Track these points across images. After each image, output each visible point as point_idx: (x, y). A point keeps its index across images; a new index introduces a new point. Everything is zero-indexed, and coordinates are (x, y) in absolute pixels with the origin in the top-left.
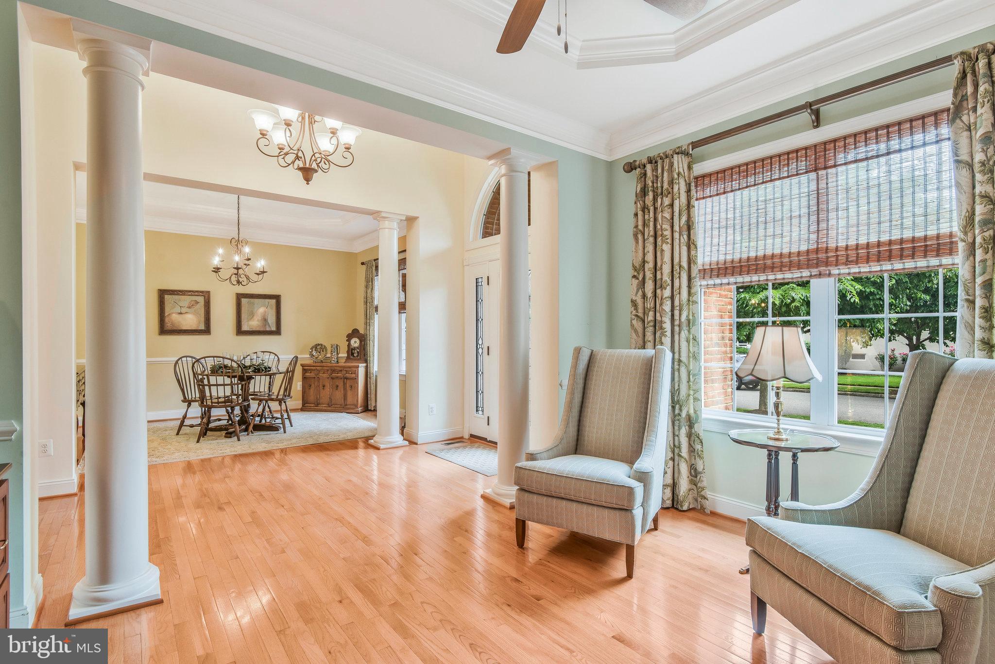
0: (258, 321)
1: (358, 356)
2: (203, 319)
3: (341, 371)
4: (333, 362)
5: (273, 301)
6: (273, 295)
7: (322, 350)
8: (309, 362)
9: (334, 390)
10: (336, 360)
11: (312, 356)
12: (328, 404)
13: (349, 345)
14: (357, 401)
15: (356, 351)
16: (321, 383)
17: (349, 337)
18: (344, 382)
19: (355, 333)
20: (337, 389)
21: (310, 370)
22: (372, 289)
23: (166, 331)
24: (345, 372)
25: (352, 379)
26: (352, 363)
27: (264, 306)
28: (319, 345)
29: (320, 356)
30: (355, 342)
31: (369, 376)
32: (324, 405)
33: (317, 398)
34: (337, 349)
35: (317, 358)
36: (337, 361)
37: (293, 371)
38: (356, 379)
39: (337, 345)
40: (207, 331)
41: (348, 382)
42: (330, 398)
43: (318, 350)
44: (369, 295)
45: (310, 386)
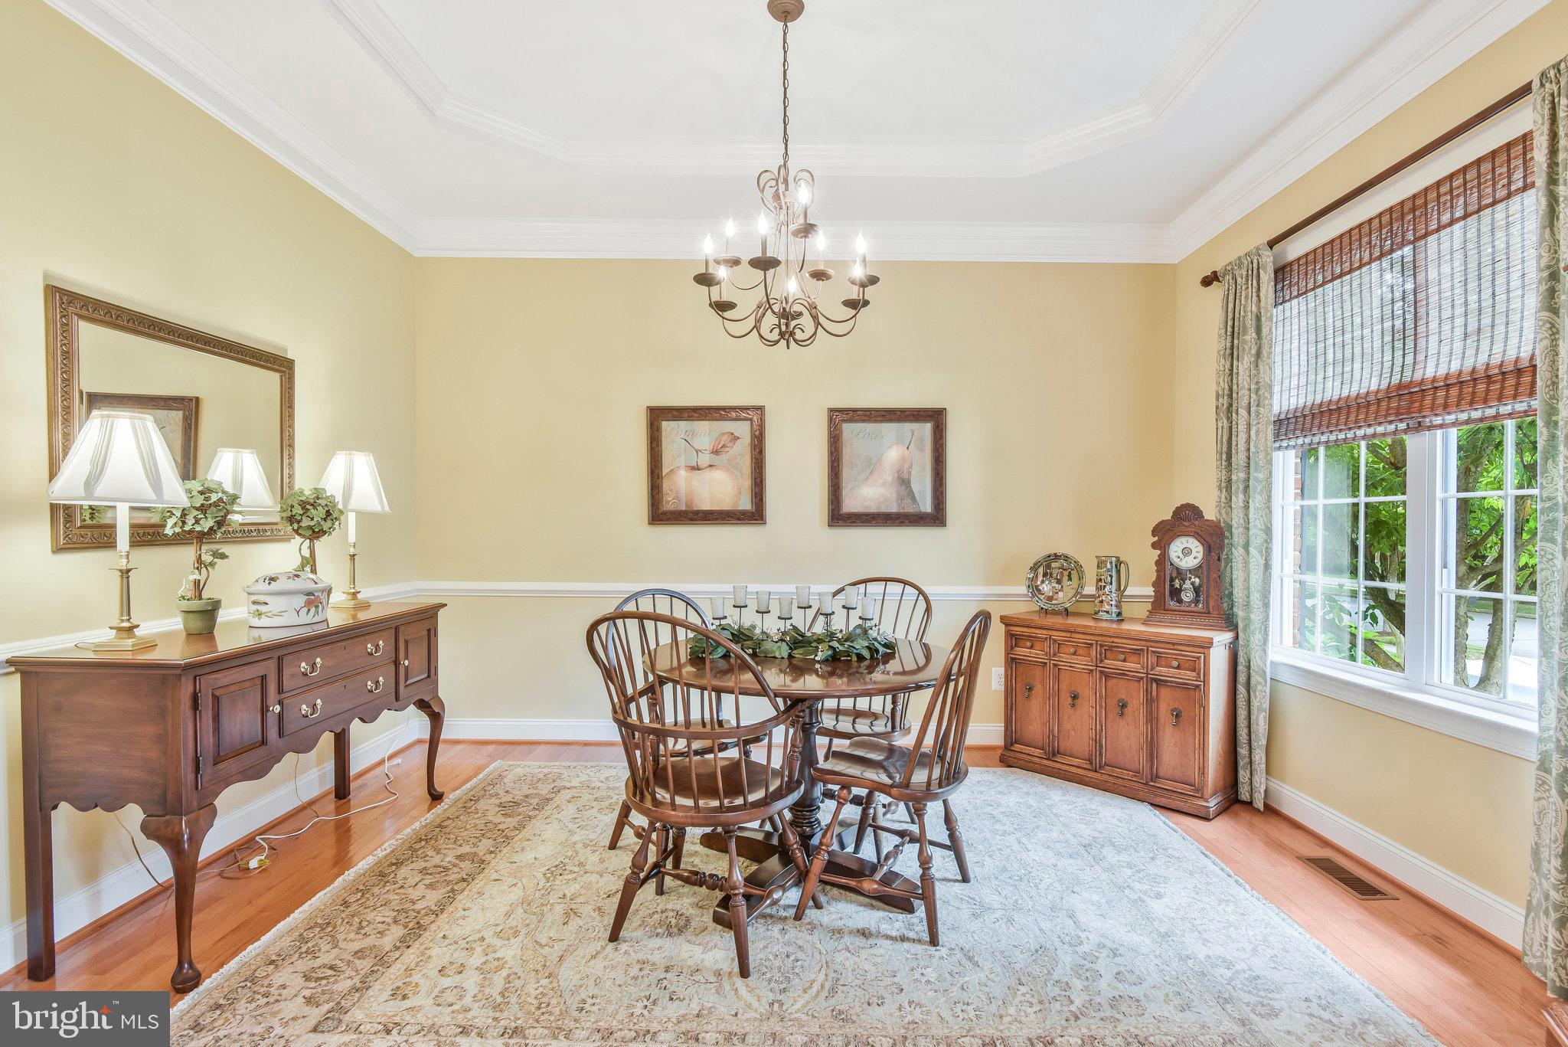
0: (884, 485)
1: (1196, 601)
2: (747, 483)
3: (1138, 652)
4: (1105, 616)
5: (927, 428)
6: (926, 410)
7: (1066, 573)
8: (1023, 609)
9: (1111, 716)
10: (1114, 609)
11: (1035, 590)
12: (1090, 761)
13: (1162, 562)
14: (1203, 771)
15: (1187, 585)
16: (1064, 687)
17: (1164, 534)
18: (1148, 692)
19: (1186, 519)
20: (1122, 714)
21: (1029, 637)
22: (1258, 354)
23: (664, 513)
24: (1152, 659)
25: (1184, 686)
26: (1173, 624)
27: (899, 442)
28: (1056, 557)
29: (1061, 594)
30: (1187, 553)
31: (1242, 678)
32: (1076, 761)
33: (1051, 731)
34: (1118, 572)
35: (1050, 599)
36: (1119, 614)
37: (971, 672)
38: (1197, 691)
39: (1119, 562)
40: (756, 515)
41: (1165, 693)
42: (1097, 742)
43: (1055, 572)
44: (1243, 378)
45: (1030, 689)
